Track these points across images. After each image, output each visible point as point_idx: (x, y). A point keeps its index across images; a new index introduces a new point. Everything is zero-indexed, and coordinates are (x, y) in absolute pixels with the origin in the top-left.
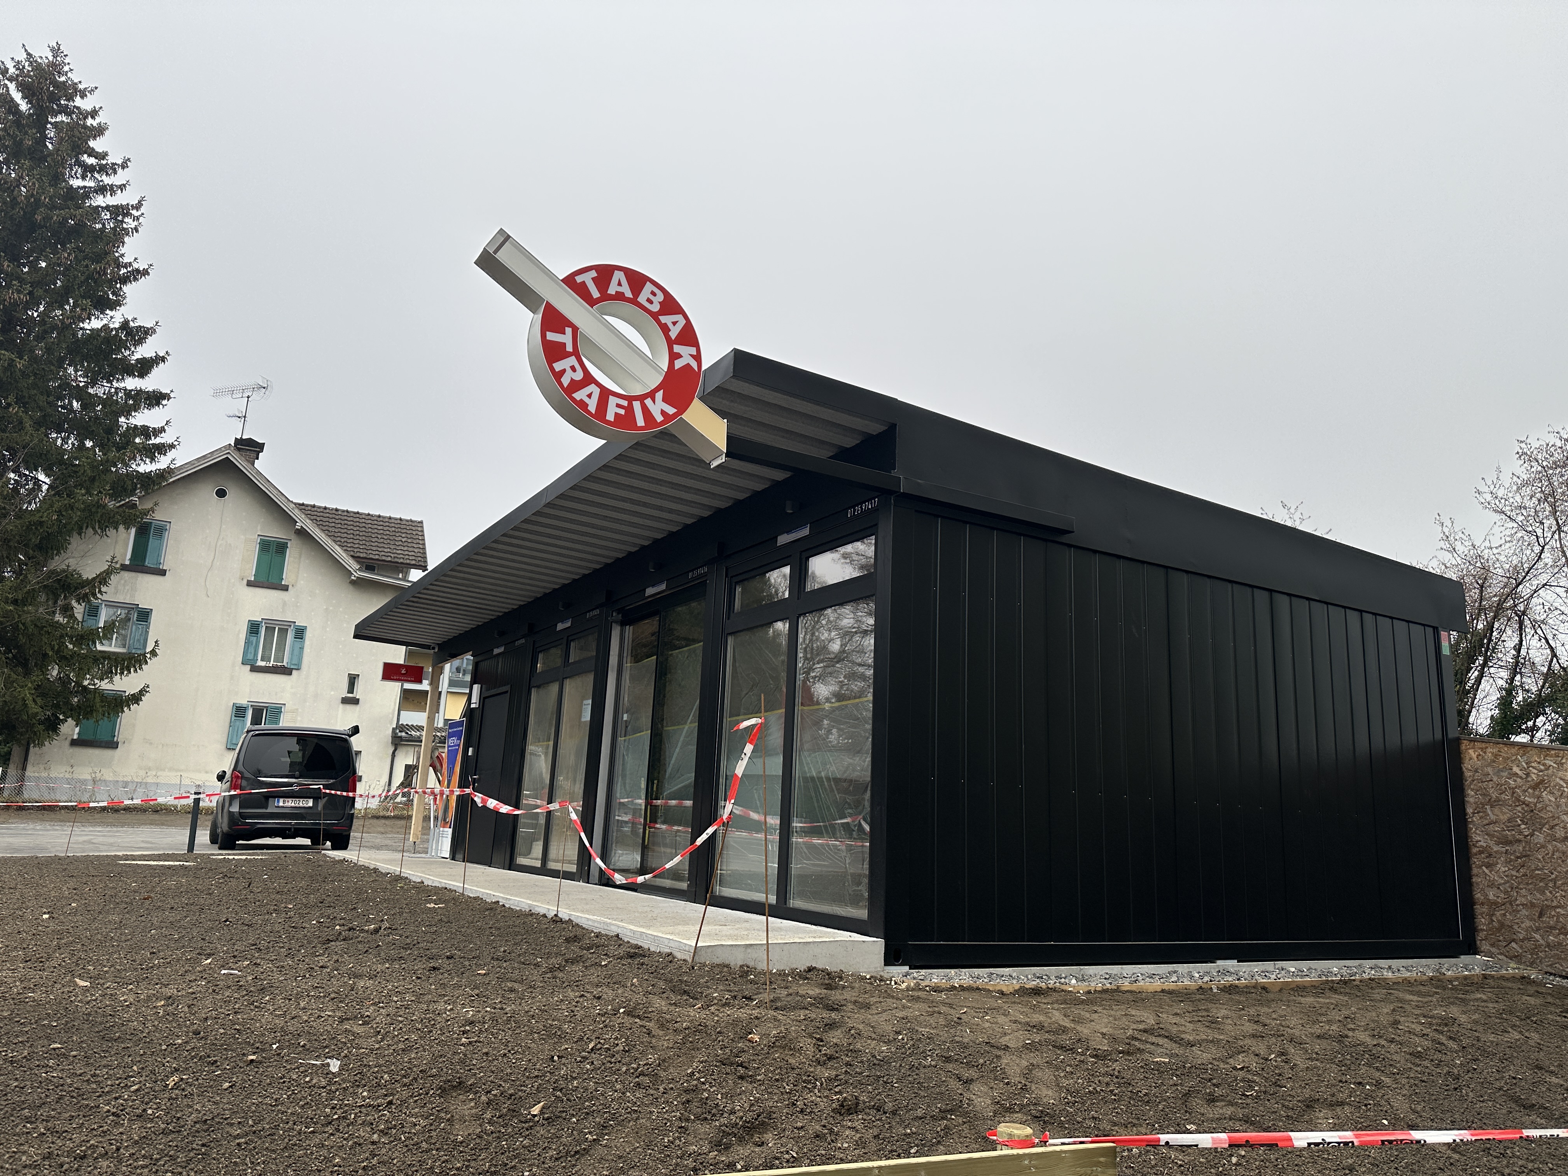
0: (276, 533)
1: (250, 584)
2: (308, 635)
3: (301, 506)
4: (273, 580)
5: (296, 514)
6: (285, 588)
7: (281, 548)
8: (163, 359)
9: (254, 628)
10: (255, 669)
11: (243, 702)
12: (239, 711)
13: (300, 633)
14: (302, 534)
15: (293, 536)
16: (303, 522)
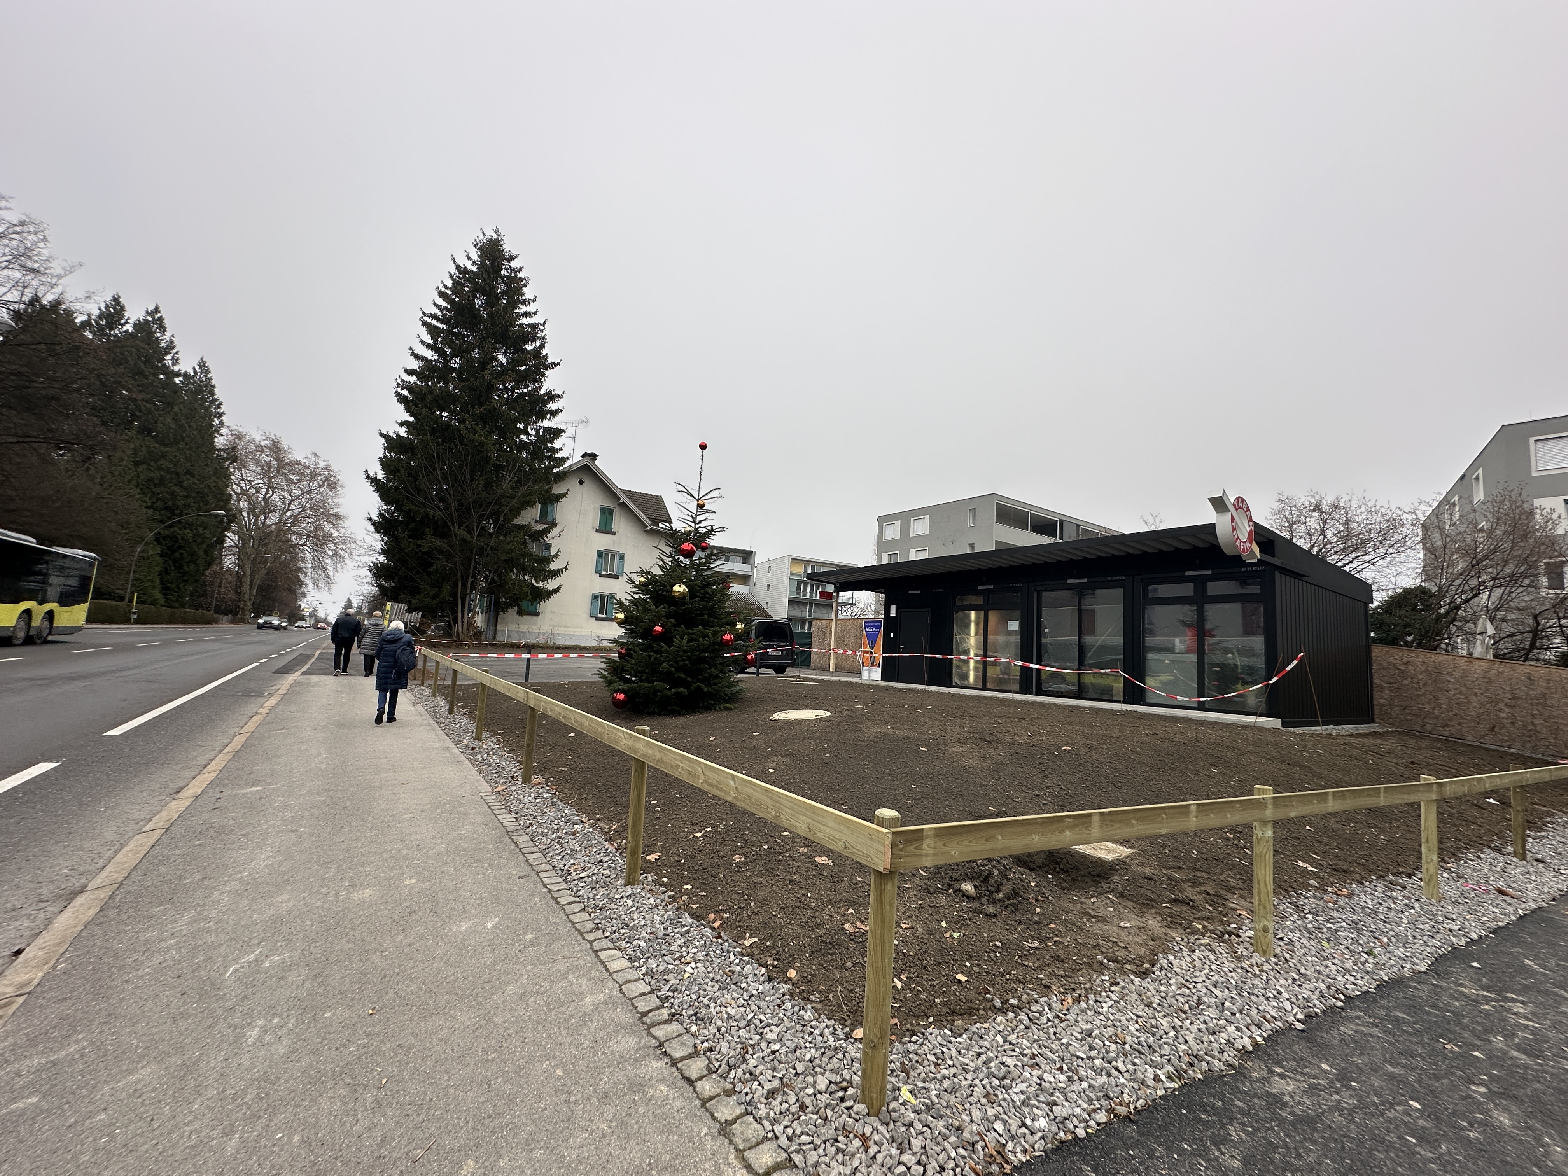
0: (608, 504)
1: (597, 531)
2: (626, 558)
3: (624, 491)
4: (608, 529)
5: (620, 494)
6: (614, 533)
7: (611, 512)
8: (561, 411)
9: (600, 554)
10: (601, 576)
11: (597, 593)
12: (595, 597)
13: (622, 557)
14: (623, 505)
15: (616, 506)
16: (624, 499)
